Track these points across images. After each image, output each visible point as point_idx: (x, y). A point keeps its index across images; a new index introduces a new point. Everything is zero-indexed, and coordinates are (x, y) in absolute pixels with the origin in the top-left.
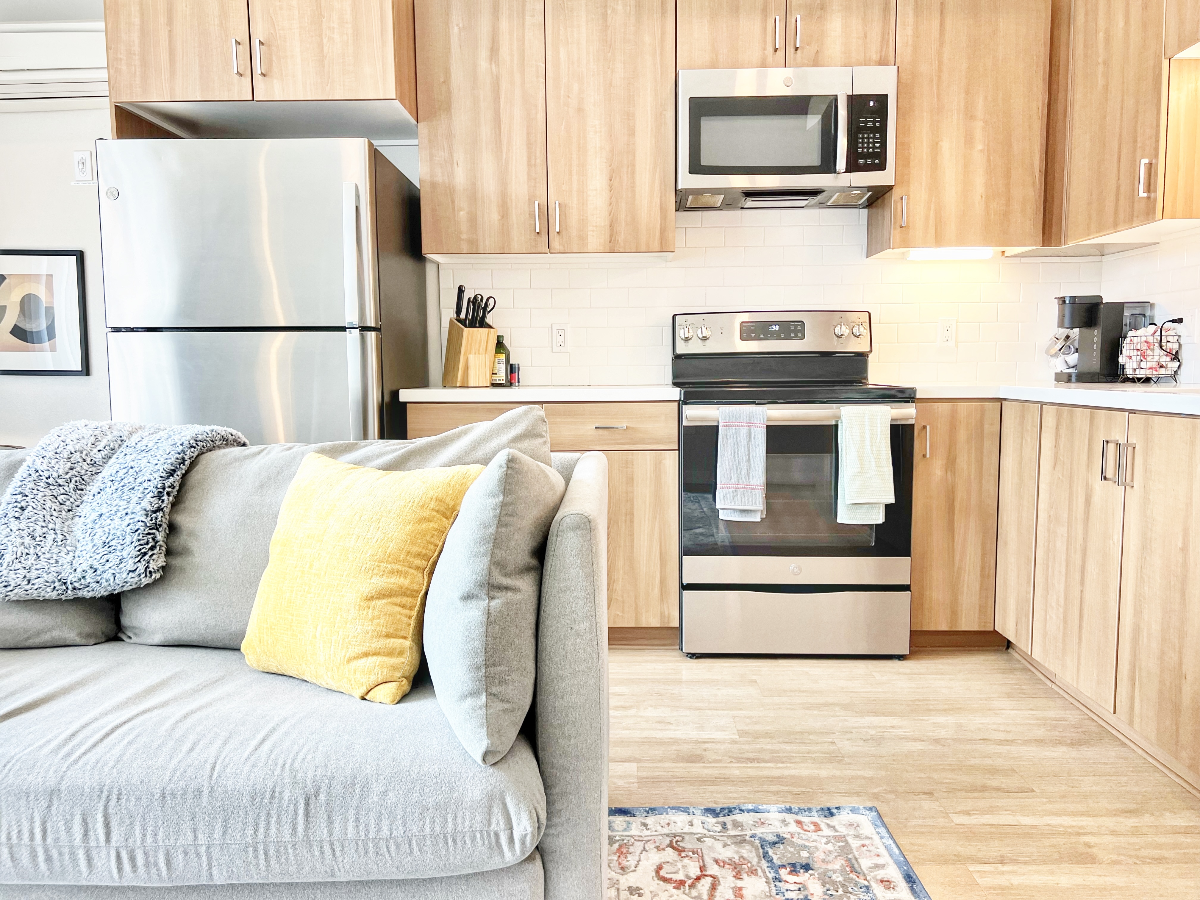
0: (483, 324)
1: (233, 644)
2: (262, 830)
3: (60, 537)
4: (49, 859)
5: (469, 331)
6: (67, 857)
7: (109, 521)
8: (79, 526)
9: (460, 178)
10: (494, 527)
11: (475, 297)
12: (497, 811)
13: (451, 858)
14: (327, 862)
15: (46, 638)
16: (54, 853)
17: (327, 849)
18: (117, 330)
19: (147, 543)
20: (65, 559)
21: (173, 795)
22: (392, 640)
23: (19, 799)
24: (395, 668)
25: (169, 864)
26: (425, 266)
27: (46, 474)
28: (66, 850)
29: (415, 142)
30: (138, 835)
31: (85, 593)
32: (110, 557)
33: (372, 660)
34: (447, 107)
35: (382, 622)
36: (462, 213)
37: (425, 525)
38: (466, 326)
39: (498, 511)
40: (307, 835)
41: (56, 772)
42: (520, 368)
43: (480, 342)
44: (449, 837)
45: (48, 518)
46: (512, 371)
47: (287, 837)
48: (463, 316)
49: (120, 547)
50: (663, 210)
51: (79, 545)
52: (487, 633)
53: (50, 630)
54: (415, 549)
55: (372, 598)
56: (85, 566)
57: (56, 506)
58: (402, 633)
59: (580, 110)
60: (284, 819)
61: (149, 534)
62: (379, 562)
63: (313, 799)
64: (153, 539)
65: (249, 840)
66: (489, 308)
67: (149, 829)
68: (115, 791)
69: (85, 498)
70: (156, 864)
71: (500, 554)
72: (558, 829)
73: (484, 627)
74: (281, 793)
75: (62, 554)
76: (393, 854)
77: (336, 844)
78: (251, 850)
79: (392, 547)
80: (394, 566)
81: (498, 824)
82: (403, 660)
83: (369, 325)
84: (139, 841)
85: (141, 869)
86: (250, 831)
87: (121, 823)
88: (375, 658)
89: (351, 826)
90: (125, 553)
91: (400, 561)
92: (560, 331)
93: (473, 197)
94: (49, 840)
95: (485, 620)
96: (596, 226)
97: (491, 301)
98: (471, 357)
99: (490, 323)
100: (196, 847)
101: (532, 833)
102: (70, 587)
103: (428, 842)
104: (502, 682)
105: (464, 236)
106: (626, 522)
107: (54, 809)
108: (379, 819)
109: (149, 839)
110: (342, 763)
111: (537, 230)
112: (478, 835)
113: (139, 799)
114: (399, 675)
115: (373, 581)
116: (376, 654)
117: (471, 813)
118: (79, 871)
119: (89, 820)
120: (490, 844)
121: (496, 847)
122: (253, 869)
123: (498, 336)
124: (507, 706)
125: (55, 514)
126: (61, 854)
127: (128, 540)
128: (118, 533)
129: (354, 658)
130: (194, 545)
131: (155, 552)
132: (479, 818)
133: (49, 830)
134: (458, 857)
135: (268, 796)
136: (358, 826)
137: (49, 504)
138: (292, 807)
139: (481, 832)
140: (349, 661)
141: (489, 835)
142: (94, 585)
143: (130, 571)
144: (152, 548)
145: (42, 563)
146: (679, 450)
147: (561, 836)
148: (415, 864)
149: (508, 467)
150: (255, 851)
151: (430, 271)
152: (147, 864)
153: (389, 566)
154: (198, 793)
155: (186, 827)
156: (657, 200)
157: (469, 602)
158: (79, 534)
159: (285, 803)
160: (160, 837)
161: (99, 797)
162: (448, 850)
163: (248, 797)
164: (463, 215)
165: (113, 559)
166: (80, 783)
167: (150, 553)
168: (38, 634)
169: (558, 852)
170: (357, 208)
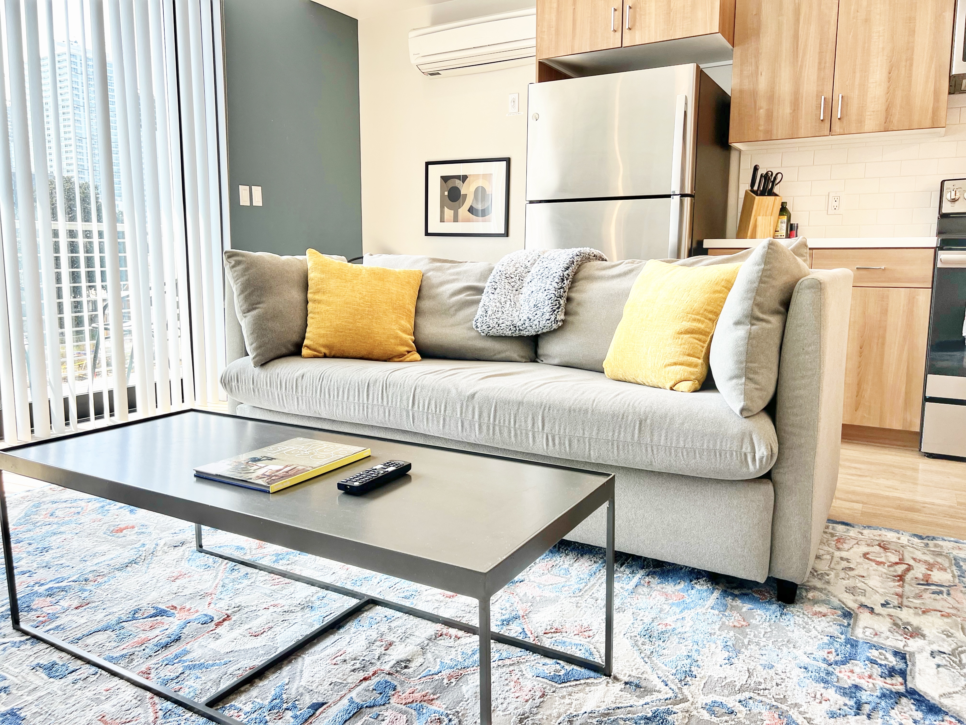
0: (771, 193)
1: (598, 367)
2: (616, 434)
3: (513, 303)
4: (516, 435)
5: (759, 199)
6: (524, 435)
7: (536, 294)
8: (521, 298)
9: (763, 84)
10: (757, 284)
11: (767, 173)
12: (747, 441)
13: (718, 465)
14: (649, 456)
15: (503, 355)
16: (519, 432)
17: (649, 449)
18: (531, 202)
19: (556, 305)
20: (515, 314)
21: (575, 411)
22: (691, 358)
23: (505, 404)
24: (692, 373)
25: (570, 445)
26: (730, 153)
27: (505, 272)
28: (524, 432)
29: (731, 62)
30: (557, 428)
31: (524, 333)
32: (538, 312)
33: (678, 367)
34: (757, 32)
35: (686, 347)
36: (761, 110)
37: (717, 295)
38: (757, 195)
39: (760, 274)
40: (639, 440)
41: (521, 394)
42: (799, 227)
43: (768, 207)
44: (717, 451)
45: (507, 294)
46: (791, 229)
47: (629, 439)
48: (756, 188)
49: (542, 307)
50: (936, 94)
51: (522, 308)
52: (748, 344)
53: (505, 351)
54: (710, 308)
55: (681, 333)
56: (525, 318)
57: (510, 288)
58: (698, 355)
59: (867, 21)
60: (628, 430)
61: (557, 300)
62: (688, 313)
63: (644, 422)
64: (559, 303)
65: (610, 438)
66: (777, 181)
67: (562, 426)
68: (548, 406)
69: (524, 285)
70: (564, 444)
71: (759, 299)
72: (786, 469)
73: (747, 340)
74: (627, 417)
75: (514, 311)
76: (685, 457)
77: (655, 447)
78: (610, 443)
79: (696, 305)
80: (696, 317)
81: (746, 449)
82: (697, 370)
83: (686, 193)
84: (557, 431)
85: (557, 446)
86: (610, 434)
87: (550, 421)
88: (680, 366)
89: (663, 438)
90: (545, 310)
91: (699, 314)
92: (836, 198)
93: (771, 98)
94: (517, 426)
95: (747, 336)
96: (873, 111)
97: (779, 176)
98: (760, 219)
99: (777, 193)
100: (584, 438)
101: (767, 456)
102: (518, 329)
103: (705, 453)
104: (755, 373)
105: (761, 128)
106: (877, 345)
107: (520, 410)
108: (678, 437)
109: (562, 431)
110: (660, 407)
111: (822, 118)
112: (734, 453)
113: (558, 410)
114: (693, 377)
115: (682, 323)
116: (681, 364)
117: (731, 441)
118: (529, 443)
119: (536, 418)
120: (741, 460)
121: (744, 462)
122: (611, 455)
123: (782, 203)
124: (758, 387)
125: (510, 291)
126: (521, 433)
127: (546, 303)
128: (542, 300)
129: (669, 365)
130: (580, 310)
131: (560, 310)
132: (736, 443)
133: (517, 421)
134: (722, 465)
135: (620, 417)
136: (667, 439)
137: (507, 287)
138: (632, 424)
139: (736, 452)
140: (665, 366)
141: (741, 454)
142: (529, 328)
143: (547, 320)
144: (558, 308)
145: (505, 316)
146: (932, 288)
147: (787, 475)
148: (697, 464)
149: (769, 248)
150: (612, 445)
151: (734, 156)
152: (560, 443)
153: (693, 316)
154: (586, 411)
155: (580, 427)
156: (931, 87)
157: (738, 326)
158: (522, 302)
159: (629, 422)
160: (567, 431)
161: (540, 408)
162: (716, 460)
163: (610, 417)
164: (762, 112)
165: (539, 313)
166: (532, 400)
167: (557, 310)
168: (499, 353)
169: (784, 484)
170: (685, 113)
